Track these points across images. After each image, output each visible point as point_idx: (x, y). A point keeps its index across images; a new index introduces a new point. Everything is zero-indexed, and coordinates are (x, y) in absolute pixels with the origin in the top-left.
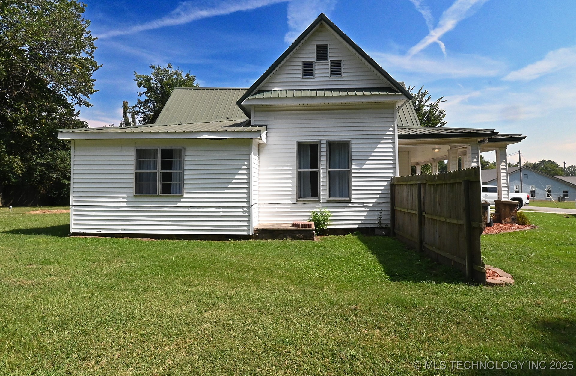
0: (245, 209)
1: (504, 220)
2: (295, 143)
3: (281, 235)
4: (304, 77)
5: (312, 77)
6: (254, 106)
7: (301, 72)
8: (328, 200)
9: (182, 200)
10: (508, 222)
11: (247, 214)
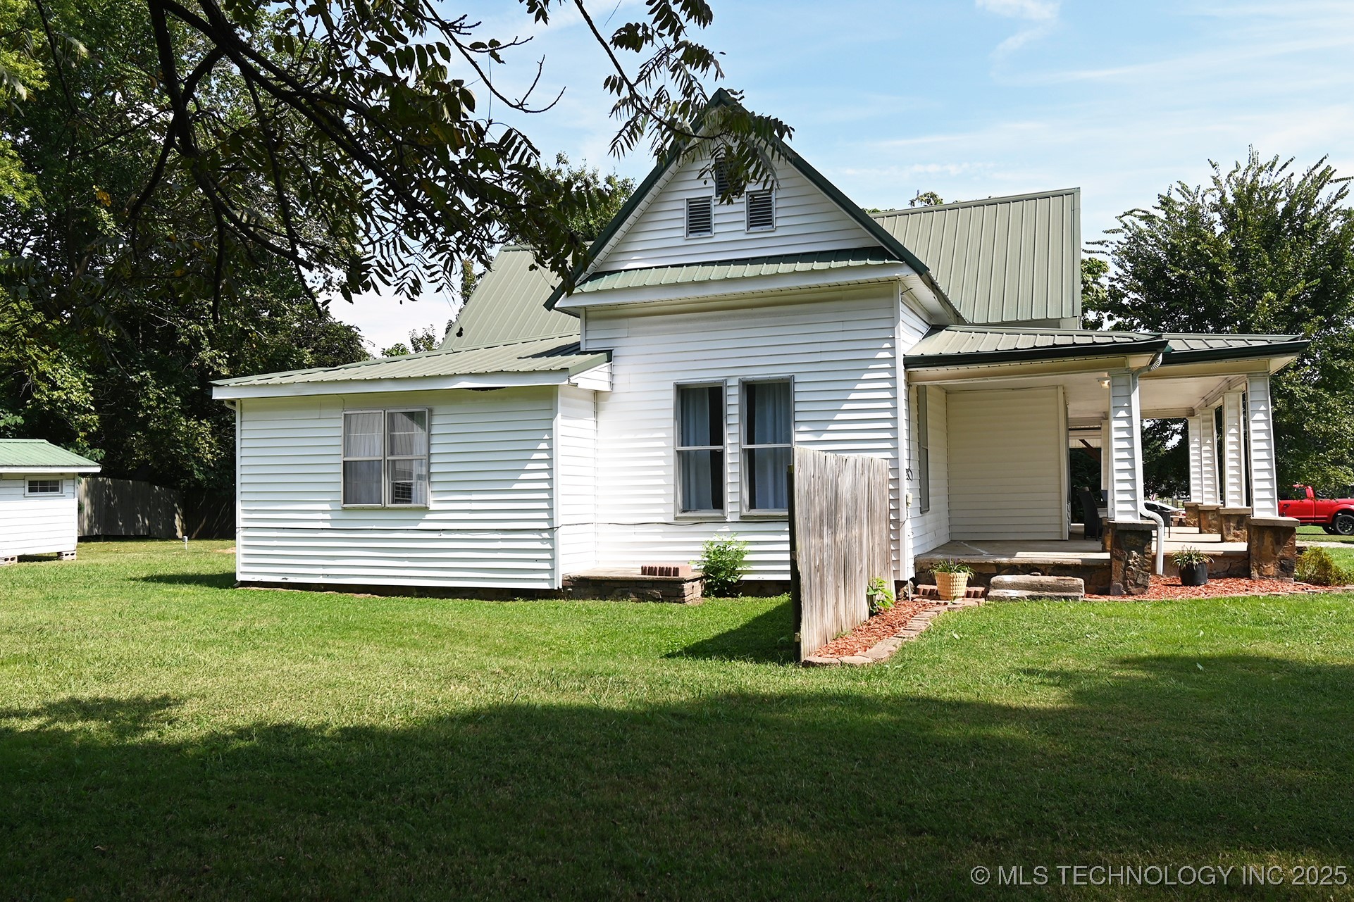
0: (546, 535)
1: (1258, 569)
2: (671, 387)
3: (618, 592)
4: (691, 236)
5: (708, 234)
6: (585, 307)
7: (684, 223)
8: (742, 517)
9: (428, 516)
10: (1268, 576)
11: (548, 546)
